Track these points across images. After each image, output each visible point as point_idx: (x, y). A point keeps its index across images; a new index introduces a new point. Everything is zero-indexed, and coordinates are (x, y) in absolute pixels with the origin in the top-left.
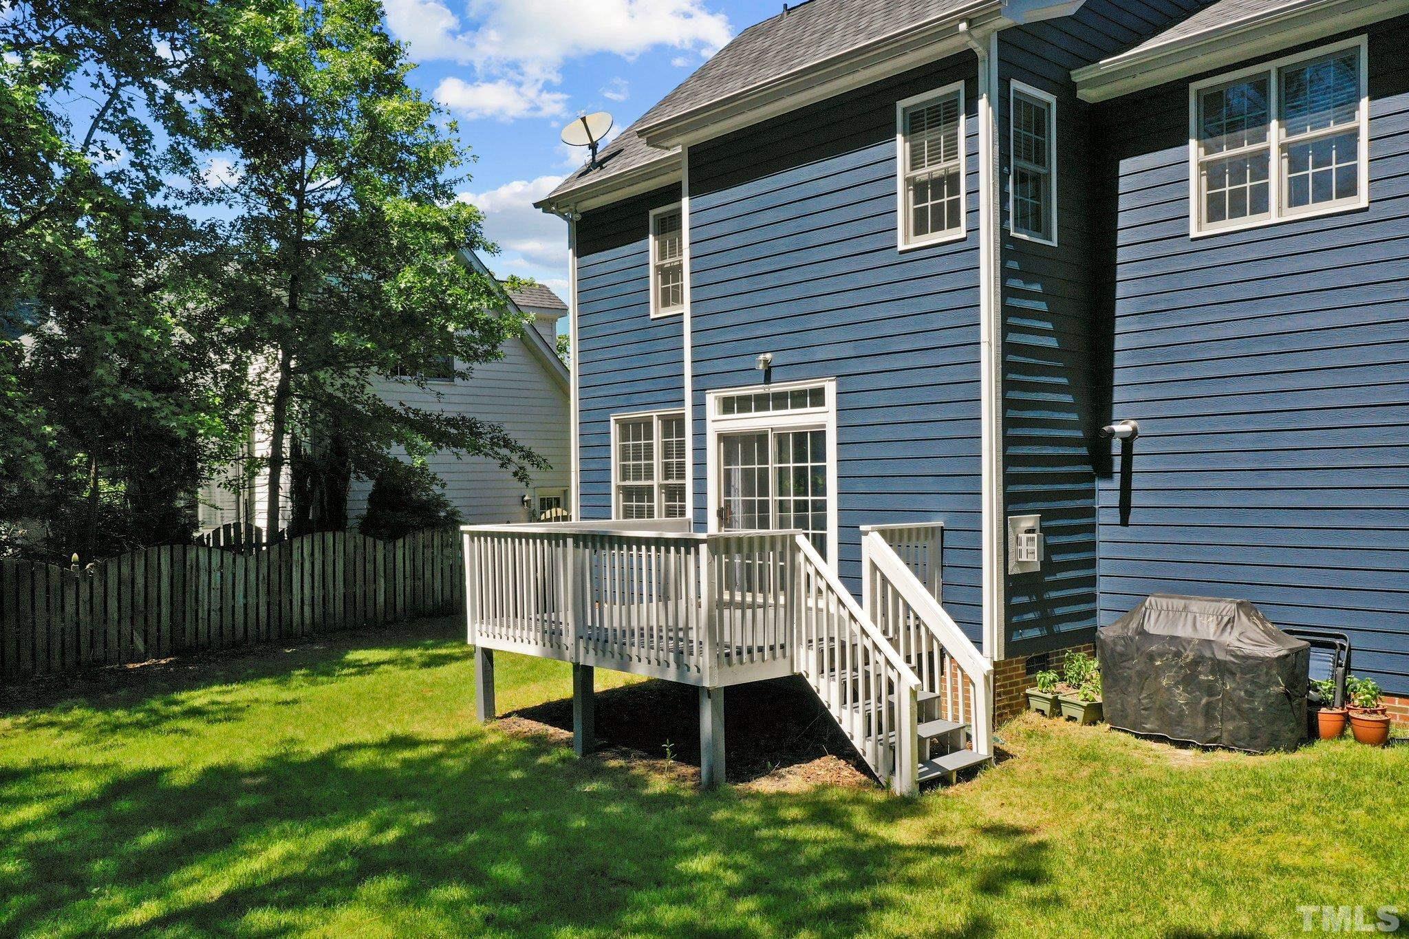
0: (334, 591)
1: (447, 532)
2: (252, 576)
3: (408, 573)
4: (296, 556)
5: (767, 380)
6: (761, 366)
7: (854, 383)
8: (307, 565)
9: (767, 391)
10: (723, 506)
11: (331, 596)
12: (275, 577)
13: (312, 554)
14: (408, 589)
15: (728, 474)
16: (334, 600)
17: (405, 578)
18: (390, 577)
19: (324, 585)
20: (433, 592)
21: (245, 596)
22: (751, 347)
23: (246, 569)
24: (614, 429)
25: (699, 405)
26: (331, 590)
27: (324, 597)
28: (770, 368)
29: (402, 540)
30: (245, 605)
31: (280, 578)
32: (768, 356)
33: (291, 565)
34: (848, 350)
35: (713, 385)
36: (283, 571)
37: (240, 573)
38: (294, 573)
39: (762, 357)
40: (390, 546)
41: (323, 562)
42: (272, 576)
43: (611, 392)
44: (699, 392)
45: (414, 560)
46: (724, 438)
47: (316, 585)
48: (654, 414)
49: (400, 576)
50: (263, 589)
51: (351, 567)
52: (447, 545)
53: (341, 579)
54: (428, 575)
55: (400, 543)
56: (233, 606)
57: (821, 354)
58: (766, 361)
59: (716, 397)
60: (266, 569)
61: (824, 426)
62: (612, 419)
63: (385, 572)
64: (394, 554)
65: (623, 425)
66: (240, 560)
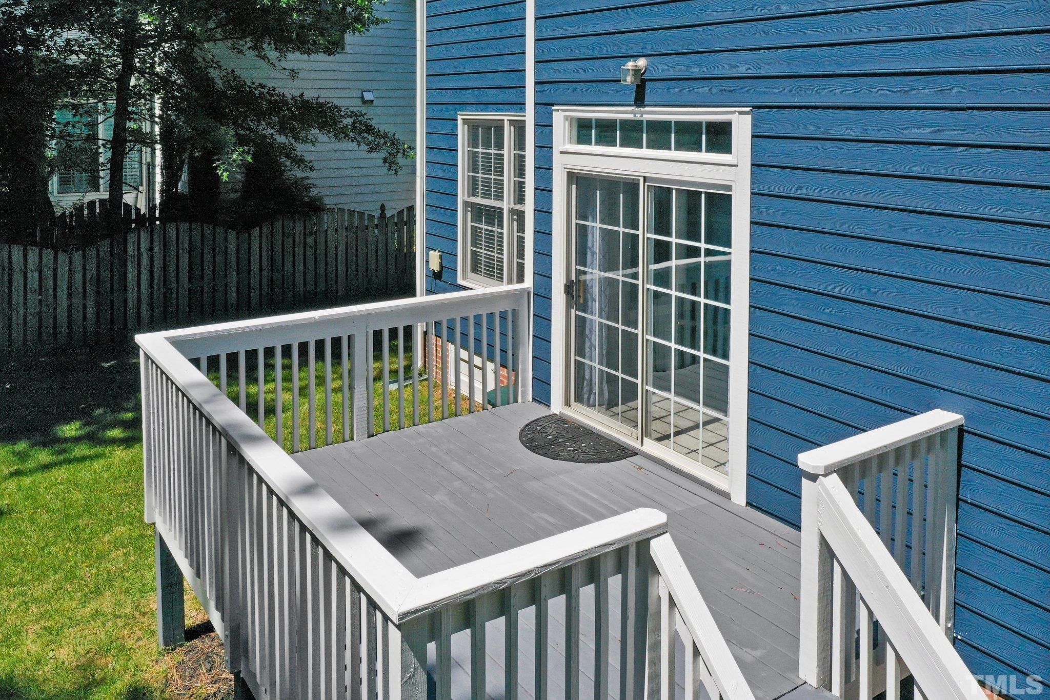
0: (178, 286)
1: (310, 219)
2: (78, 276)
3: (264, 266)
4: (131, 250)
5: (640, 100)
6: (629, 79)
7: (782, 123)
8: (145, 260)
9: (638, 117)
10: (573, 278)
11: (174, 294)
12: (105, 276)
13: (151, 249)
14: (265, 281)
15: (583, 232)
16: (177, 296)
17: (261, 270)
18: (244, 269)
19: (165, 282)
20: (294, 284)
21: (70, 297)
22: (616, 45)
23: (70, 267)
24: (462, 131)
25: (544, 126)
26: (174, 285)
27: (165, 293)
28: (644, 82)
29: (258, 229)
30: (70, 307)
31: (112, 276)
32: (642, 62)
33: (126, 261)
34: (775, 64)
35: (564, 99)
36: (116, 268)
37: (63, 272)
38: (129, 270)
39: (630, 65)
40: (246, 236)
41: (165, 256)
42: (102, 275)
43: (460, 85)
44: (544, 106)
45: (272, 250)
46: (574, 178)
47: (156, 281)
48: (506, 118)
49: (255, 266)
50: (90, 290)
51: (198, 261)
52: (311, 233)
53: (186, 272)
54: (288, 265)
55: (256, 232)
56: (55, 309)
57: (727, 66)
58: (636, 72)
59: (566, 118)
60: (95, 267)
61: (729, 188)
62: (459, 118)
63: (238, 265)
64: (249, 244)
65: (473, 126)
66: (62, 257)
